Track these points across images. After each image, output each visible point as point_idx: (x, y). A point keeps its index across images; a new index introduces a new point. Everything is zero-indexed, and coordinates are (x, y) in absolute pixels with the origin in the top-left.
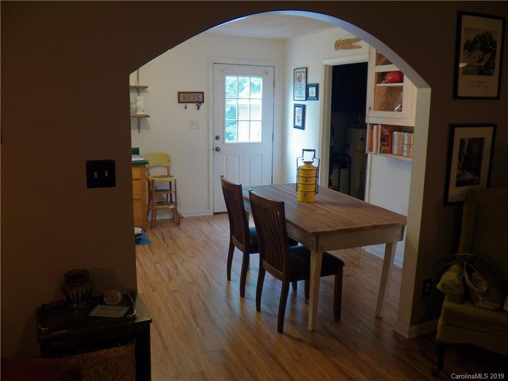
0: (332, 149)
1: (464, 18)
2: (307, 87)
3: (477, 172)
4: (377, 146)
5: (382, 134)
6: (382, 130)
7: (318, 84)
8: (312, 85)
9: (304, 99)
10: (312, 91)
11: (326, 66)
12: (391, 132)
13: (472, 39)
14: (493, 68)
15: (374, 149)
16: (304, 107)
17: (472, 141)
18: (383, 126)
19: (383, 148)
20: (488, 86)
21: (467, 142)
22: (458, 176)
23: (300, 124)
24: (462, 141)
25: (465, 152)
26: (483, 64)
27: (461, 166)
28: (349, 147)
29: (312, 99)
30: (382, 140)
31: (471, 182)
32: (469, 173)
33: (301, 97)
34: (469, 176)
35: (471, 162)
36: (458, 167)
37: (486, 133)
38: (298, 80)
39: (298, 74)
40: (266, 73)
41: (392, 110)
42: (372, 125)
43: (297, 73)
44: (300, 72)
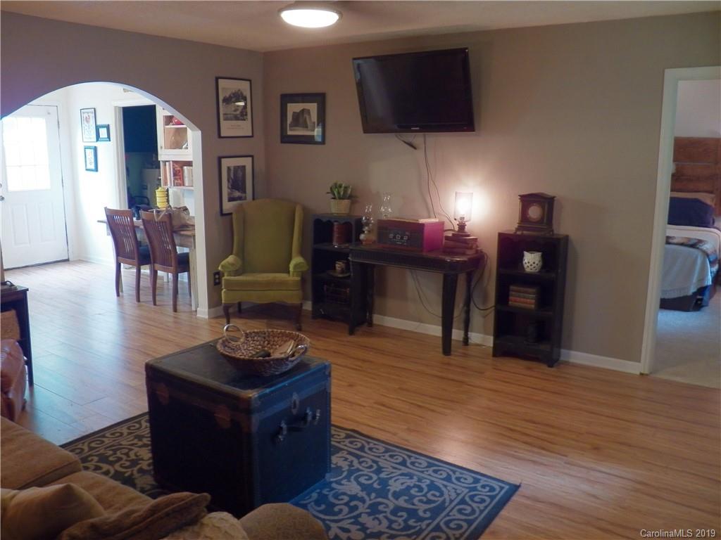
0: (129, 189)
1: (220, 81)
2: (97, 128)
3: (244, 191)
4: (171, 181)
5: (174, 169)
6: (173, 166)
7: (109, 125)
8: (103, 127)
9: (95, 140)
10: (103, 132)
11: (116, 107)
12: (182, 168)
13: (228, 96)
14: (246, 115)
15: (169, 183)
16: (95, 149)
17: (237, 168)
18: (175, 162)
19: (176, 181)
20: (244, 128)
21: (232, 169)
22: (229, 194)
23: (93, 167)
24: (229, 168)
25: (232, 176)
26: (238, 112)
27: (230, 186)
28: (147, 189)
29: (104, 140)
30: (175, 175)
31: (240, 198)
32: (237, 191)
33: (90, 138)
34: (237, 194)
35: (237, 183)
36: (228, 188)
37: (247, 162)
38: (87, 121)
39: (86, 115)
40: (49, 113)
41: (181, 148)
42: (165, 162)
43: (84, 113)
44: (88, 113)
